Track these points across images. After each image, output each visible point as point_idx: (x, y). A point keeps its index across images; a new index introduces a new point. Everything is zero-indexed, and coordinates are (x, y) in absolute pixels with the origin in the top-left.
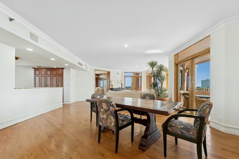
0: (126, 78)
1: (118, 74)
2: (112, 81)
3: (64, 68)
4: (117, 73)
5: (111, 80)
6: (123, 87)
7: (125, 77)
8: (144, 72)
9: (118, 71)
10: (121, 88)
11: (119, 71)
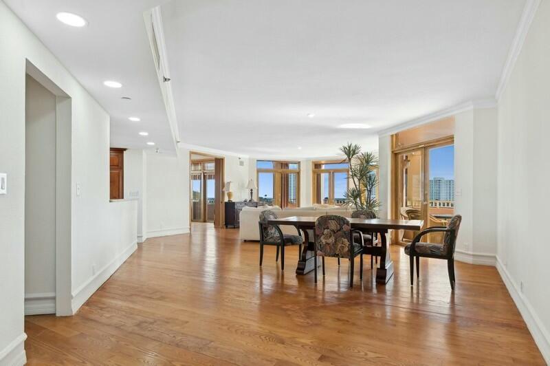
0: (260, 174)
1: (242, 164)
2: (229, 183)
3: (125, 149)
4: (239, 163)
5: (226, 180)
6: (255, 199)
7: (259, 171)
8: (307, 160)
9: (241, 156)
10: (250, 201)
11: (245, 157)
